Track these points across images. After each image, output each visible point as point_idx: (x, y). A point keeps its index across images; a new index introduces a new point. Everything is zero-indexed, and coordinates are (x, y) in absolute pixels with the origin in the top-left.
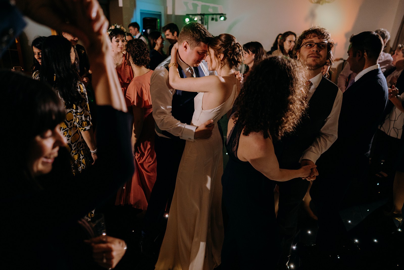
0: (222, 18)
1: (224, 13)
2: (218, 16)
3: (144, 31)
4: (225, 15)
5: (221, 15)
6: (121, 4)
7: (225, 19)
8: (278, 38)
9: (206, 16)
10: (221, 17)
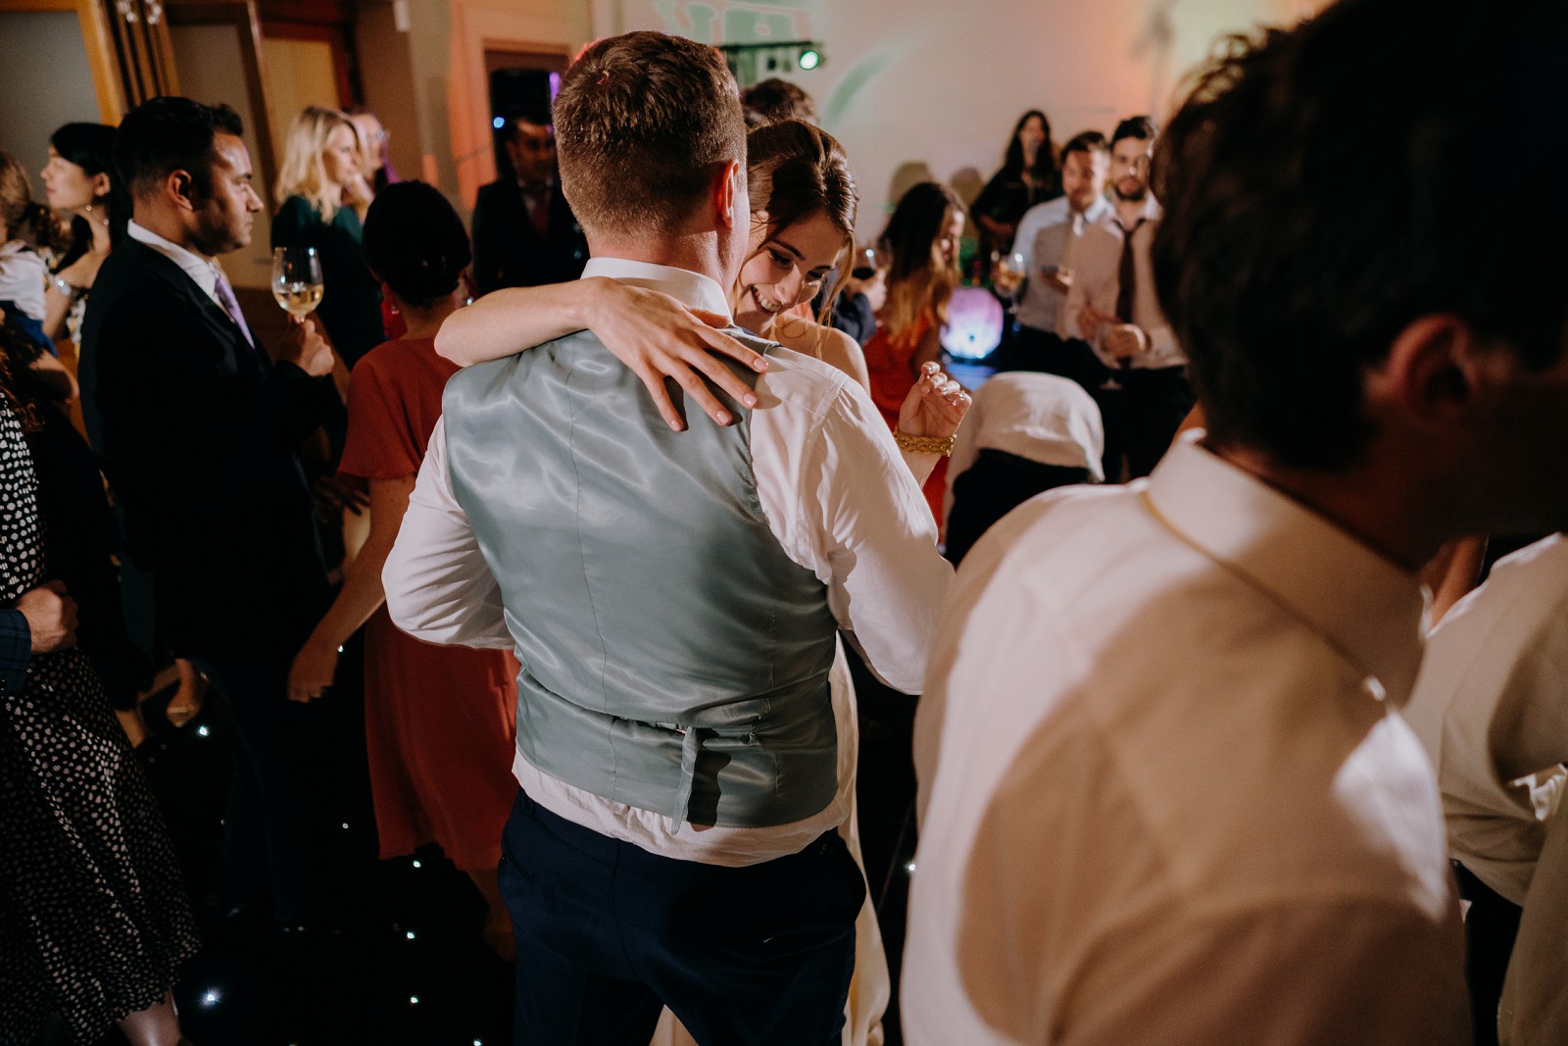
0: (809, 60)
1: (814, 37)
2: (794, 52)
3: (499, 123)
4: (820, 45)
5: (805, 46)
6: (403, 22)
7: (821, 61)
8: (1022, 124)
9: (744, 56)
10: (803, 53)
